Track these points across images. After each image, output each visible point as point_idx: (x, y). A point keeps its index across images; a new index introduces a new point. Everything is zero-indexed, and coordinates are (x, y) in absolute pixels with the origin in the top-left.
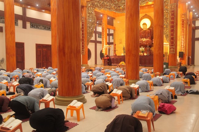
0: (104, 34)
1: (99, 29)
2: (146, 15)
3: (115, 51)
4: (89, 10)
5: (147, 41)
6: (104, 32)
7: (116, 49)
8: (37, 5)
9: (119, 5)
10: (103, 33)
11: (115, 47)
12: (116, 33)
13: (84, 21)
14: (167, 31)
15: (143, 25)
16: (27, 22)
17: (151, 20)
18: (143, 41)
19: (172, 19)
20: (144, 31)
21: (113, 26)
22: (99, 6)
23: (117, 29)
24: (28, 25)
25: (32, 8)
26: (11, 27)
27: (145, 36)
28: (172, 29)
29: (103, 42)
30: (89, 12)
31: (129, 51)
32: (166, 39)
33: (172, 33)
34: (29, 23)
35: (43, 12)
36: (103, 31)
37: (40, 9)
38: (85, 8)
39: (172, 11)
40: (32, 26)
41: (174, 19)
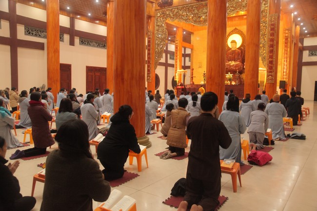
0: (178, 54)
1: (172, 48)
2: (236, 29)
3: (192, 78)
4: (157, 21)
5: (236, 66)
6: (178, 52)
7: (194, 76)
8: (89, 14)
9: (199, 16)
10: (176, 53)
11: (192, 73)
12: (194, 53)
13: (151, 37)
14: (264, 52)
15: (231, 43)
16: (75, 37)
17: (242, 37)
18: (231, 64)
19: (271, 36)
20: (233, 51)
21: (190, 43)
22: (172, 16)
23: (195, 48)
24: (77, 40)
25: (83, 18)
26: (54, 43)
27: (234, 58)
28: (271, 49)
29: (176, 65)
30: (158, 24)
31: (211, 78)
32: (263, 63)
33: (271, 54)
34: (79, 38)
35: (96, 23)
36: (176, 50)
37: (92, 20)
38: (152, 18)
39: (272, 25)
40: (82, 42)
41: (274, 36)
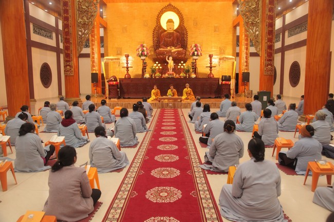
0: (96, 33)
2: (170, 5)
3: (128, 68)
5: (179, 53)
6: (95, 30)
11: (127, 61)
12: (109, 34)
15: (167, 22)
18: (172, 51)
19: (270, 11)
20: (170, 33)
28: (270, 29)
33: (270, 37)
